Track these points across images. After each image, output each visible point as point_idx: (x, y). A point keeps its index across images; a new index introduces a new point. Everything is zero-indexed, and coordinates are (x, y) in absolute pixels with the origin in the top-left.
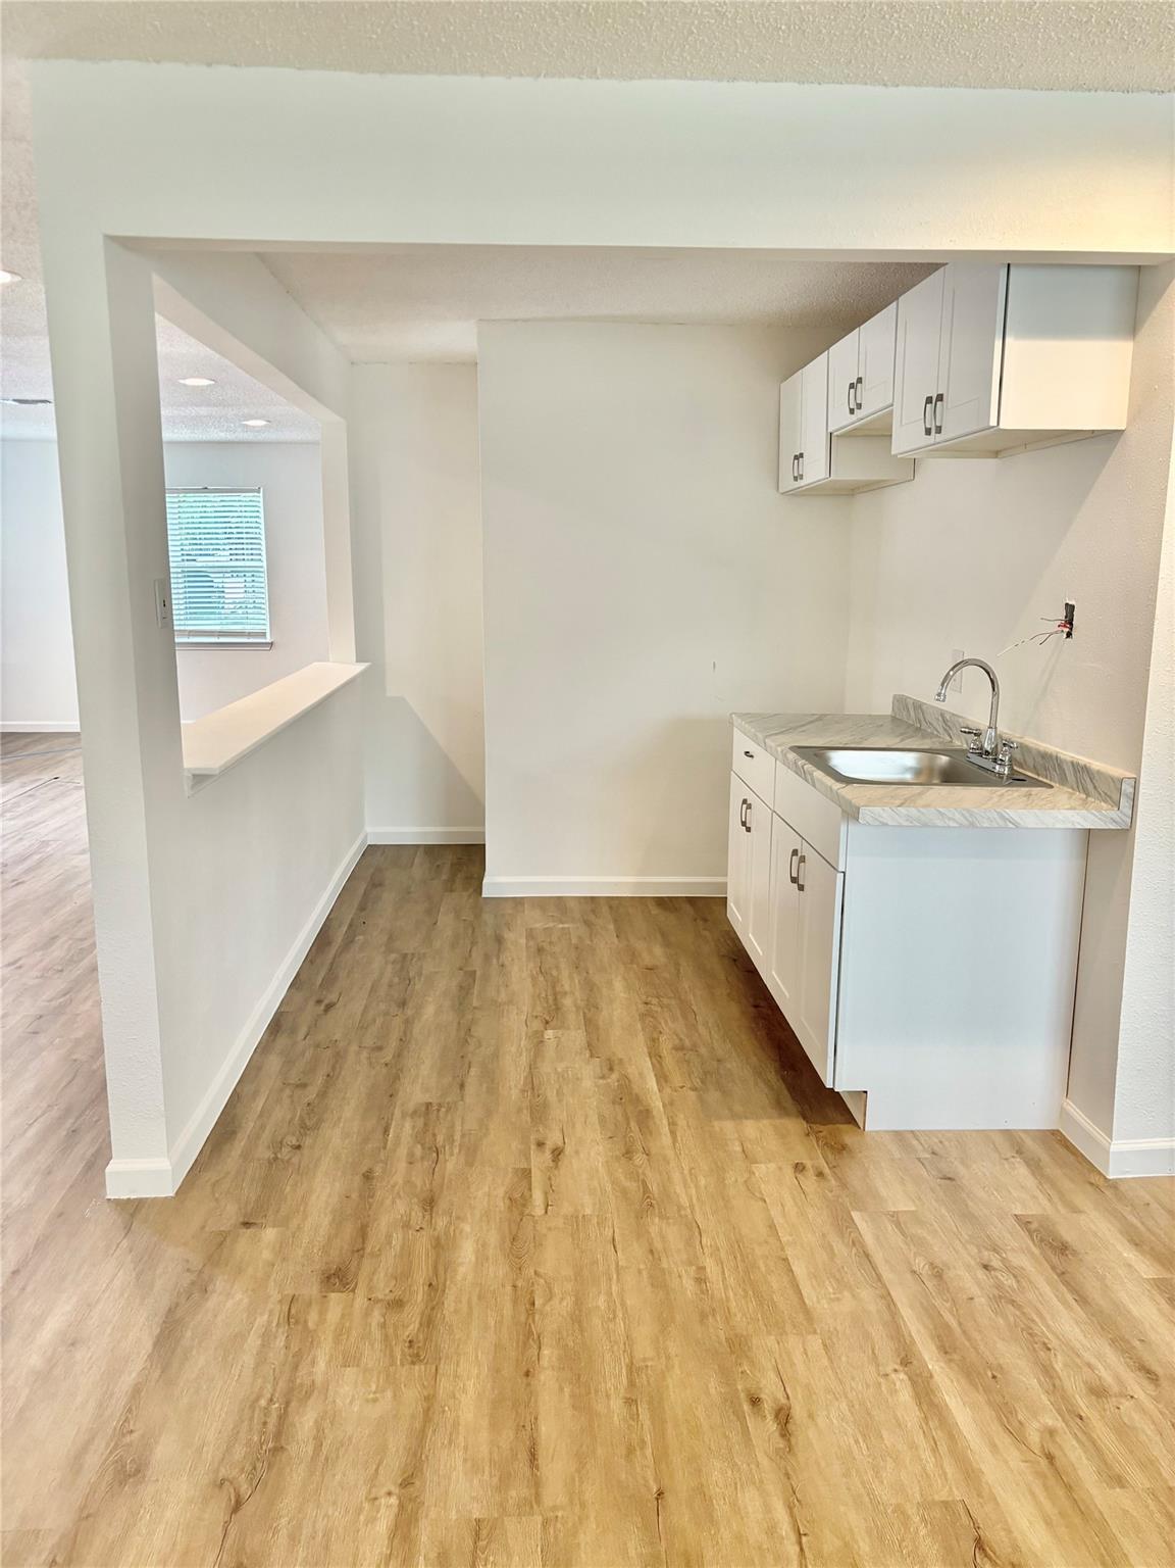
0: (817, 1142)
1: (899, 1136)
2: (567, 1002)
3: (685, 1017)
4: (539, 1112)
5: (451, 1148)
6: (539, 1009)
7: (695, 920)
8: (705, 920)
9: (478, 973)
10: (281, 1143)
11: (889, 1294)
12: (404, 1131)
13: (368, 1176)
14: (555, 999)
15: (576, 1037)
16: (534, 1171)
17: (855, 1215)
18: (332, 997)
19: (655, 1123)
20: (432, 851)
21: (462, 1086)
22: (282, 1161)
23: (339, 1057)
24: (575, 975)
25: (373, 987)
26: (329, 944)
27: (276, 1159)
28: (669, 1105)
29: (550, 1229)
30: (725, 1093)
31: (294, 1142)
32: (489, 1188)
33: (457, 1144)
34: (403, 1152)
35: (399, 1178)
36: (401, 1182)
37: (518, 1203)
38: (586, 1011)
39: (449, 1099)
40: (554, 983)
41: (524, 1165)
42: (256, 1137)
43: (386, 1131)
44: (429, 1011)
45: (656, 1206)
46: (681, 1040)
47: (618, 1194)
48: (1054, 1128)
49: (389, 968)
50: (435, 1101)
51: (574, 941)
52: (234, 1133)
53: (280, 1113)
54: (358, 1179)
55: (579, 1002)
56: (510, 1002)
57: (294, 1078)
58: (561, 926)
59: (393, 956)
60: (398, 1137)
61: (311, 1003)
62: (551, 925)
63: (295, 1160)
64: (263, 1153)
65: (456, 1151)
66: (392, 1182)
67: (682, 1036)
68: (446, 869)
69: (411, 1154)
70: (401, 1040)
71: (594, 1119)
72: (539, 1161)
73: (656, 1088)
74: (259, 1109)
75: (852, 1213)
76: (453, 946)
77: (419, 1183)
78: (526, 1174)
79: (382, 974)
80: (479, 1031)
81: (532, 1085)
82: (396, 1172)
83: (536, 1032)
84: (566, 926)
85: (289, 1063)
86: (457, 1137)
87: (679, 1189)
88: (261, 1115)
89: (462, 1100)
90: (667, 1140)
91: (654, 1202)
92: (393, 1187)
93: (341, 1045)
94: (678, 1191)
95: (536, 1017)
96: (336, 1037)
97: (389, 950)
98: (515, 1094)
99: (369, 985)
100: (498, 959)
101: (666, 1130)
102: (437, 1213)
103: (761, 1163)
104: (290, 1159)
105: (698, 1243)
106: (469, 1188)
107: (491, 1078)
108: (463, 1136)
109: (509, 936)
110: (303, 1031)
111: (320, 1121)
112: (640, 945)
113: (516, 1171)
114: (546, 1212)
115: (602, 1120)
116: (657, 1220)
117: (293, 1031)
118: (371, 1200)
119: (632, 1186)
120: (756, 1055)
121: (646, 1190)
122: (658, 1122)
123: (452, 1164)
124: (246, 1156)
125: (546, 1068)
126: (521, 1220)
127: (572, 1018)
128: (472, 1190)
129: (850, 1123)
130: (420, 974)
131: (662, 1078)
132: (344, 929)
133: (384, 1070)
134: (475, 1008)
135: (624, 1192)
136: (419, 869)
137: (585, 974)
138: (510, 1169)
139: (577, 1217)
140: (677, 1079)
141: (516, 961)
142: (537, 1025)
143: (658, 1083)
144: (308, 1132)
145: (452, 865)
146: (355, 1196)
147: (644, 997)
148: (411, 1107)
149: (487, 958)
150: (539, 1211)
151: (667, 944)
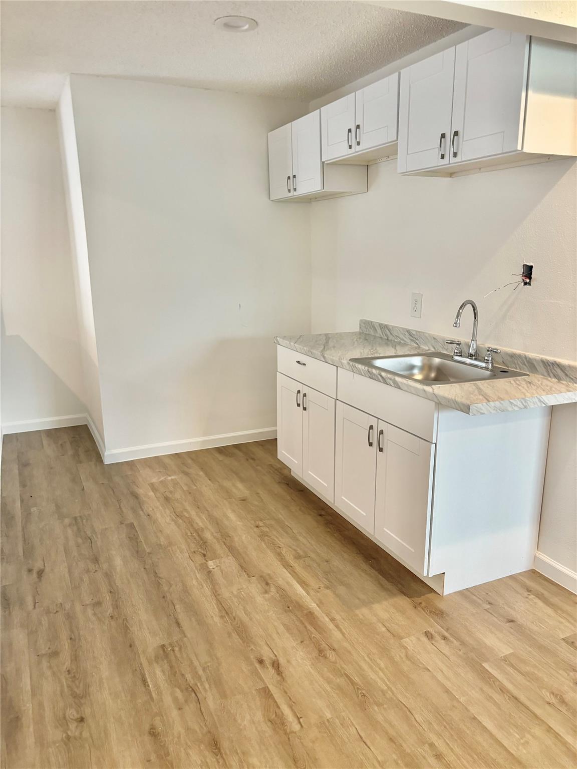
0: (424, 611)
1: (462, 593)
2: (208, 535)
3: (287, 533)
4: (242, 631)
5: (202, 684)
6: (193, 545)
7: (247, 460)
8: (253, 459)
9: (135, 524)
10: (65, 718)
11: (550, 727)
12: (158, 676)
13: (153, 733)
14: (199, 536)
15: (229, 563)
16: (271, 687)
17: (486, 665)
18: (38, 565)
19: (321, 621)
20: (50, 433)
21: (178, 624)
22: (75, 738)
23: (70, 617)
24: (201, 514)
25: (65, 549)
26: (13, 517)
27: (68, 737)
28: (320, 604)
29: (313, 742)
30: (348, 586)
31: (77, 716)
32: (250, 715)
33: (204, 679)
34: (168, 700)
35: (178, 728)
36: (183, 731)
37: (277, 723)
38: (224, 540)
39: (175, 638)
40: (190, 522)
41: (261, 686)
42: (40, 720)
43: (144, 681)
44: (118, 562)
45: (367, 695)
46: (295, 550)
47: (337, 692)
48: (531, 569)
49: (69, 531)
50: (166, 642)
51: (185, 488)
52: (18, 719)
53: (48, 687)
54: (147, 738)
55: (215, 534)
56: (170, 544)
57: (44, 648)
58: (170, 478)
59: (67, 521)
60: (157, 687)
61: (24, 573)
62: (162, 478)
63: (86, 734)
64: (54, 734)
65: (207, 686)
66: (176, 734)
67: (294, 547)
68: (68, 445)
69: (175, 700)
70: (111, 592)
71: (281, 629)
72: (269, 676)
73: (305, 594)
74: (29, 687)
75: (483, 665)
76: (106, 505)
77: (197, 728)
78: (266, 693)
79: (67, 538)
80: (163, 572)
81: (226, 612)
82: (173, 721)
83: (201, 565)
84: (173, 477)
85: (32, 633)
86: (201, 672)
87: (373, 676)
88: (34, 694)
89: (185, 637)
90: (337, 634)
91: (364, 692)
92: (179, 737)
93: (68, 606)
94: (373, 677)
95: (194, 552)
96: (60, 601)
97: (61, 517)
98: (217, 619)
99: (61, 548)
100: (142, 510)
101: (331, 626)
102: (226, 754)
103: (405, 638)
104: (81, 734)
105: (413, 720)
106: (235, 720)
107: (193, 609)
108: (204, 670)
109: (141, 491)
110: (29, 600)
111: (87, 686)
112: (227, 484)
113: (258, 691)
114: (302, 726)
115: (288, 629)
116: (376, 708)
117: (22, 603)
118: (169, 758)
119: (341, 681)
120: (345, 552)
121: (353, 683)
122: (322, 619)
123: (211, 701)
124: (41, 742)
125: (225, 593)
126: (289, 738)
127: (219, 548)
128: (239, 721)
129: (431, 592)
130: (94, 532)
131: (303, 584)
132: (18, 503)
133: (113, 623)
134: (150, 553)
135: (339, 688)
136: (49, 450)
137: (206, 512)
138: (254, 692)
139: (324, 723)
140: (313, 582)
141: (155, 510)
142: (199, 559)
143: (303, 588)
144: (82, 701)
145: (71, 443)
146: (153, 757)
147: (253, 522)
148: (151, 651)
149: (134, 510)
150: (296, 727)
151: (242, 480)
